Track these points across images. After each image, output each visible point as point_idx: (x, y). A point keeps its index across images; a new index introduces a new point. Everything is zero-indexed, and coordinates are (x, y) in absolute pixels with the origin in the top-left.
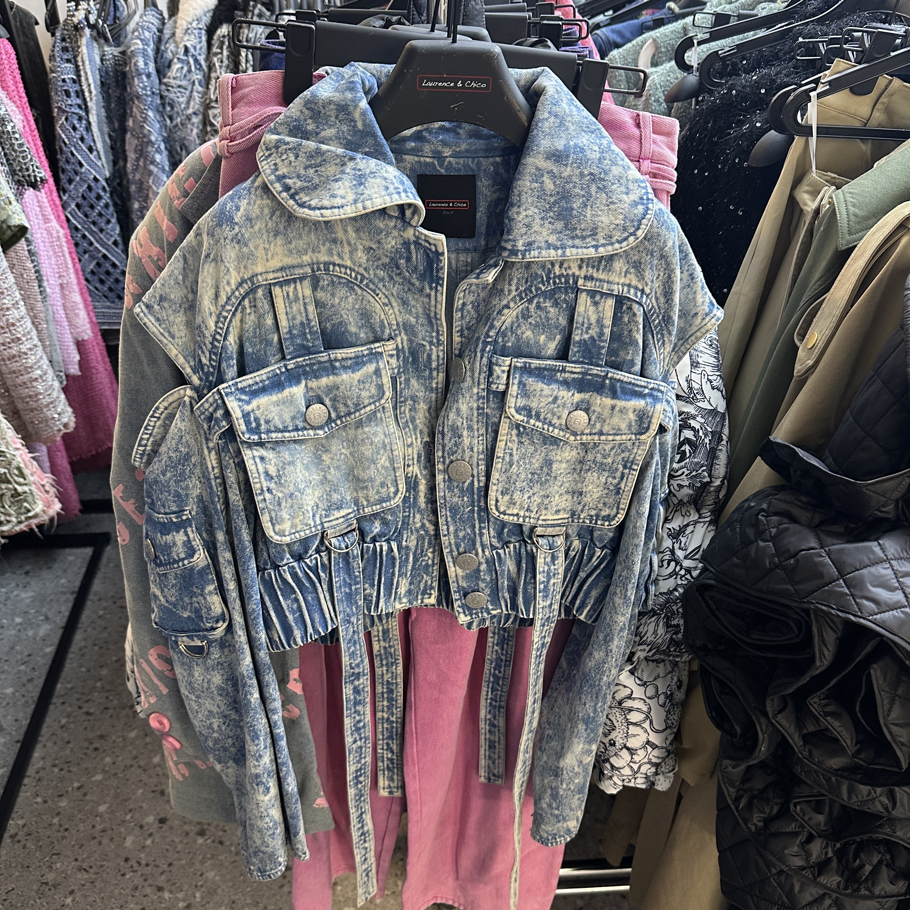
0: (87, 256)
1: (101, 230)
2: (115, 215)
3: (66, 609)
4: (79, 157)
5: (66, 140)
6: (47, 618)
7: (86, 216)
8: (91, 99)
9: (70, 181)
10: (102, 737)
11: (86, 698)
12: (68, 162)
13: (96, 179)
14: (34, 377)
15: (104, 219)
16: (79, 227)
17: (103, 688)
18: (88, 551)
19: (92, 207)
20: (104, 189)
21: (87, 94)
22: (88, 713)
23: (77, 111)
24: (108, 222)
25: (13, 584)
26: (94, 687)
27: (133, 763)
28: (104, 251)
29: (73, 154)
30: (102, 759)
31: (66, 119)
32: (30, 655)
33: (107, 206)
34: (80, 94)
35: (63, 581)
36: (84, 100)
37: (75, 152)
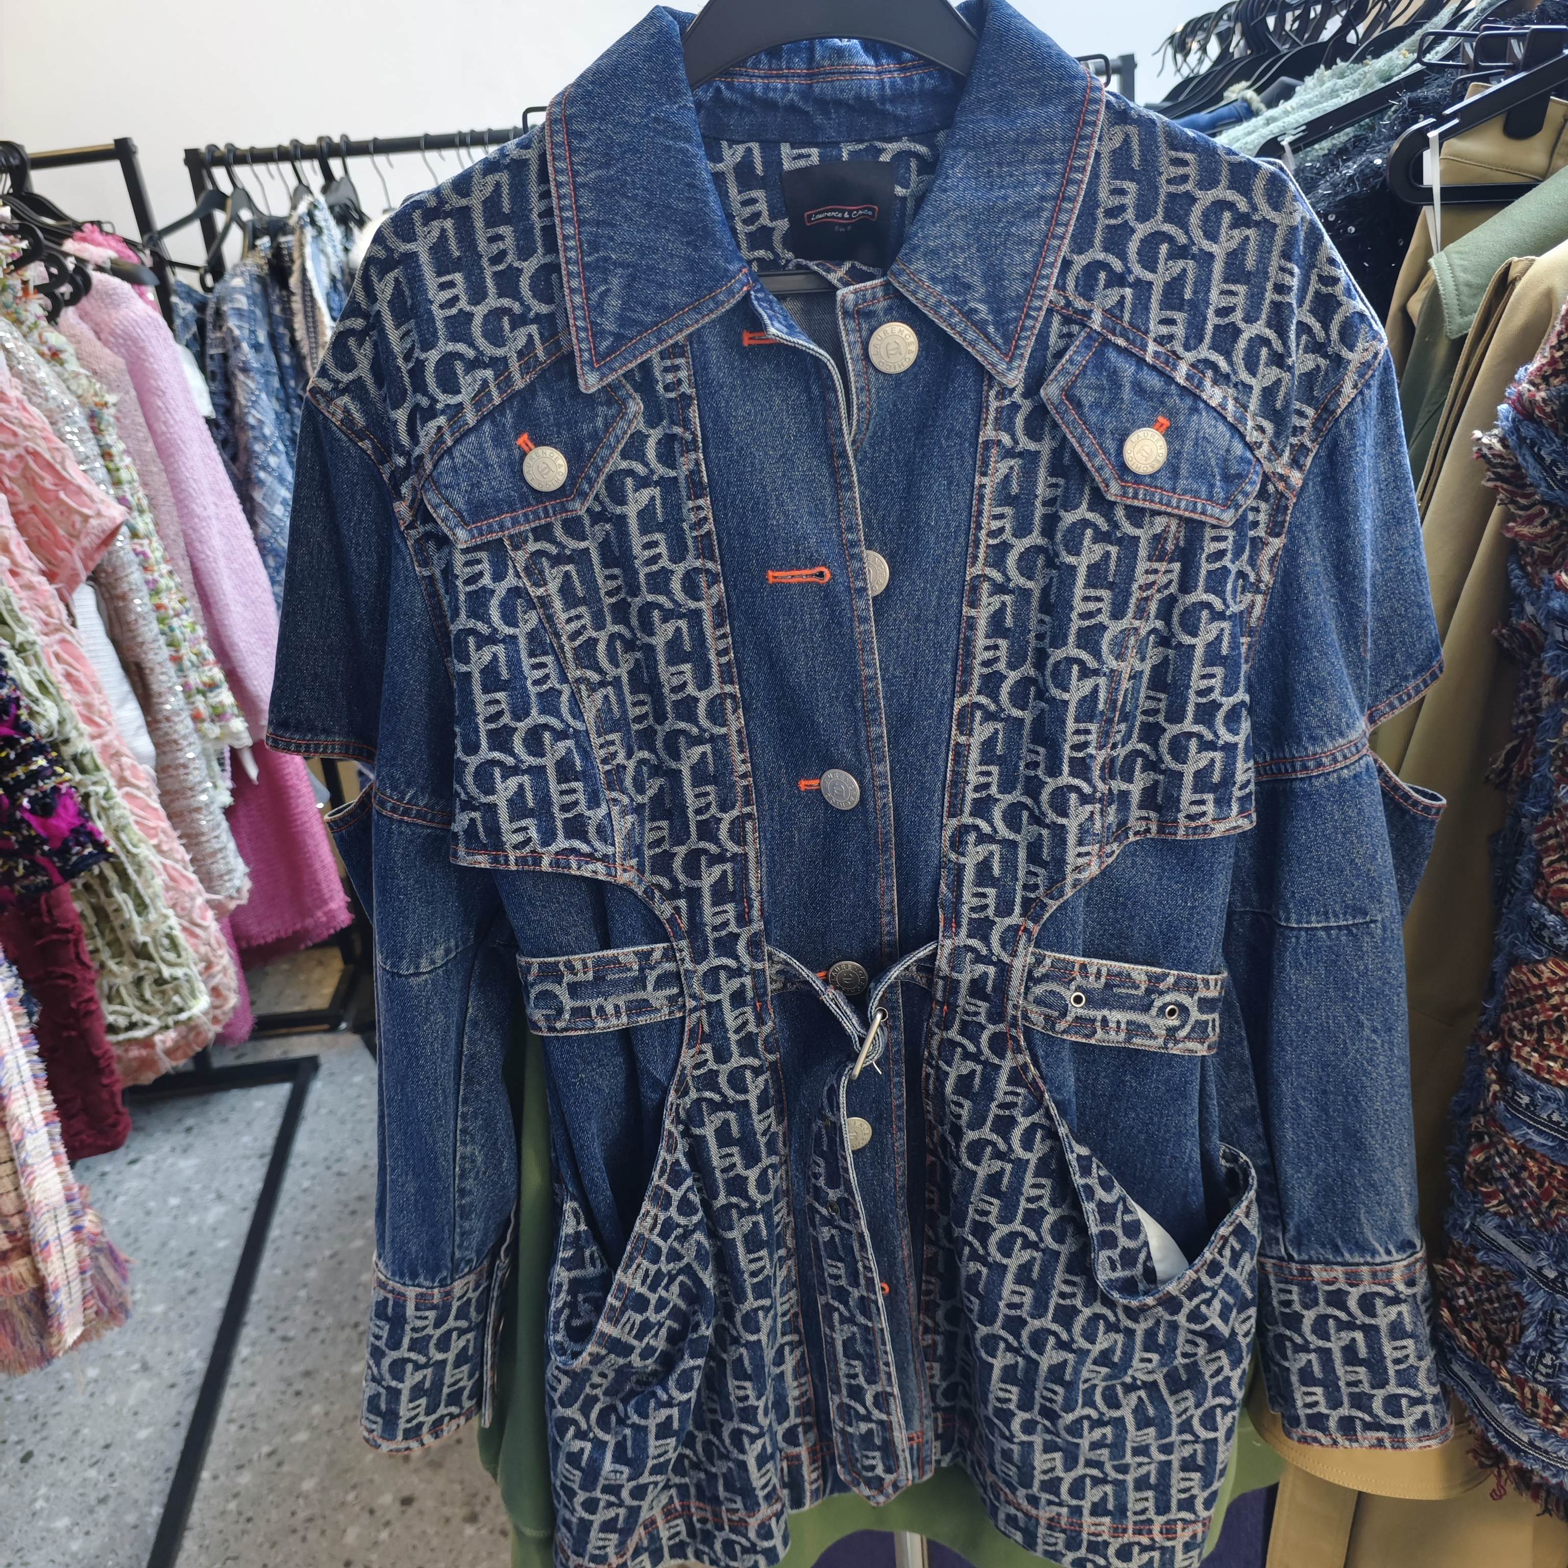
18: (283, 1090)
35: (246, 1139)
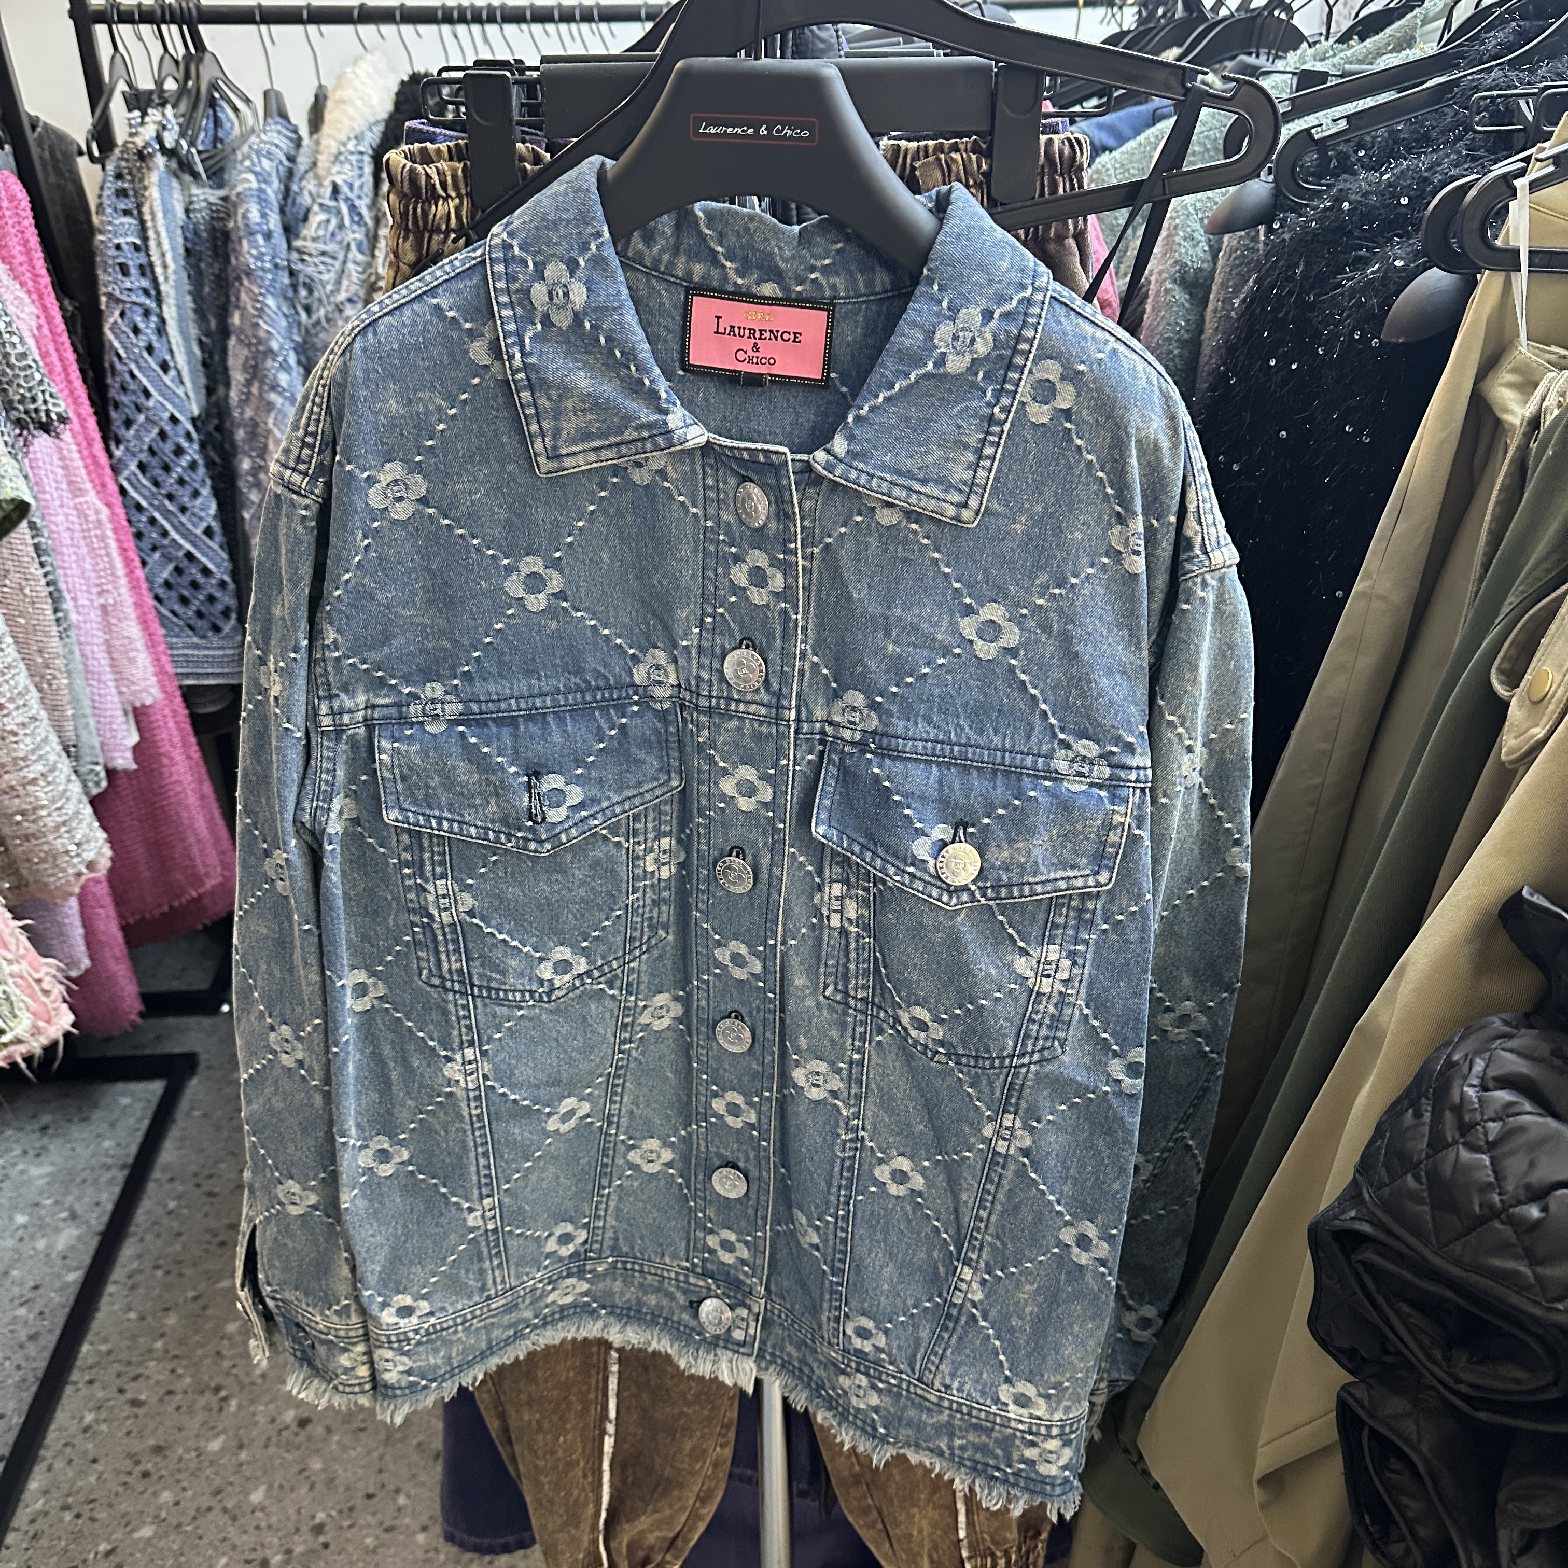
0: (157, 555)
1: (183, 510)
2: (208, 482)
3: (108, 1198)
4: (145, 381)
5: (122, 352)
6: (73, 1216)
7: (156, 484)
8: (166, 279)
9: (128, 423)
10: (158, 1450)
11: (133, 1371)
12: (124, 389)
13: (173, 420)
14: (32, 776)
15: (188, 490)
16: (144, 503)
17: (166, 1351)
18: (156, 1087)
19: (167, 468)
20: (188, 436)
21: (159, 270)
22: (135, 1403)
23: (143, 299)
24: (196, 494)
25: (17, 1152)
26: (150, 1351)
27: (213, 1502)
28: (188, 546)
29: (133, 376)
30: (155, 1494)
31: (122, 315)
32: (36, 1288)
33: (193, 466)
34: (146, 270)
35: (107, 1144)
36: (155, 281)
37: (136, 372)
